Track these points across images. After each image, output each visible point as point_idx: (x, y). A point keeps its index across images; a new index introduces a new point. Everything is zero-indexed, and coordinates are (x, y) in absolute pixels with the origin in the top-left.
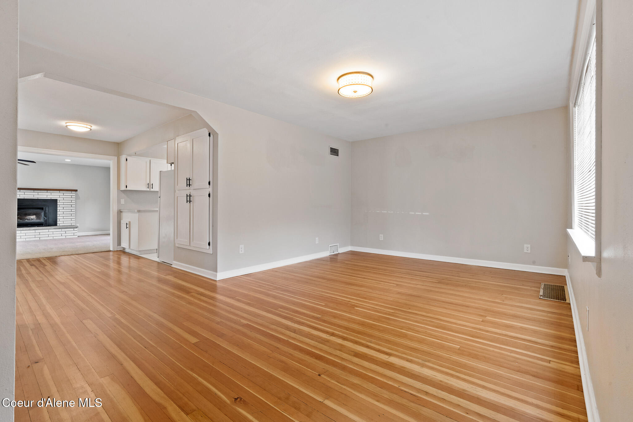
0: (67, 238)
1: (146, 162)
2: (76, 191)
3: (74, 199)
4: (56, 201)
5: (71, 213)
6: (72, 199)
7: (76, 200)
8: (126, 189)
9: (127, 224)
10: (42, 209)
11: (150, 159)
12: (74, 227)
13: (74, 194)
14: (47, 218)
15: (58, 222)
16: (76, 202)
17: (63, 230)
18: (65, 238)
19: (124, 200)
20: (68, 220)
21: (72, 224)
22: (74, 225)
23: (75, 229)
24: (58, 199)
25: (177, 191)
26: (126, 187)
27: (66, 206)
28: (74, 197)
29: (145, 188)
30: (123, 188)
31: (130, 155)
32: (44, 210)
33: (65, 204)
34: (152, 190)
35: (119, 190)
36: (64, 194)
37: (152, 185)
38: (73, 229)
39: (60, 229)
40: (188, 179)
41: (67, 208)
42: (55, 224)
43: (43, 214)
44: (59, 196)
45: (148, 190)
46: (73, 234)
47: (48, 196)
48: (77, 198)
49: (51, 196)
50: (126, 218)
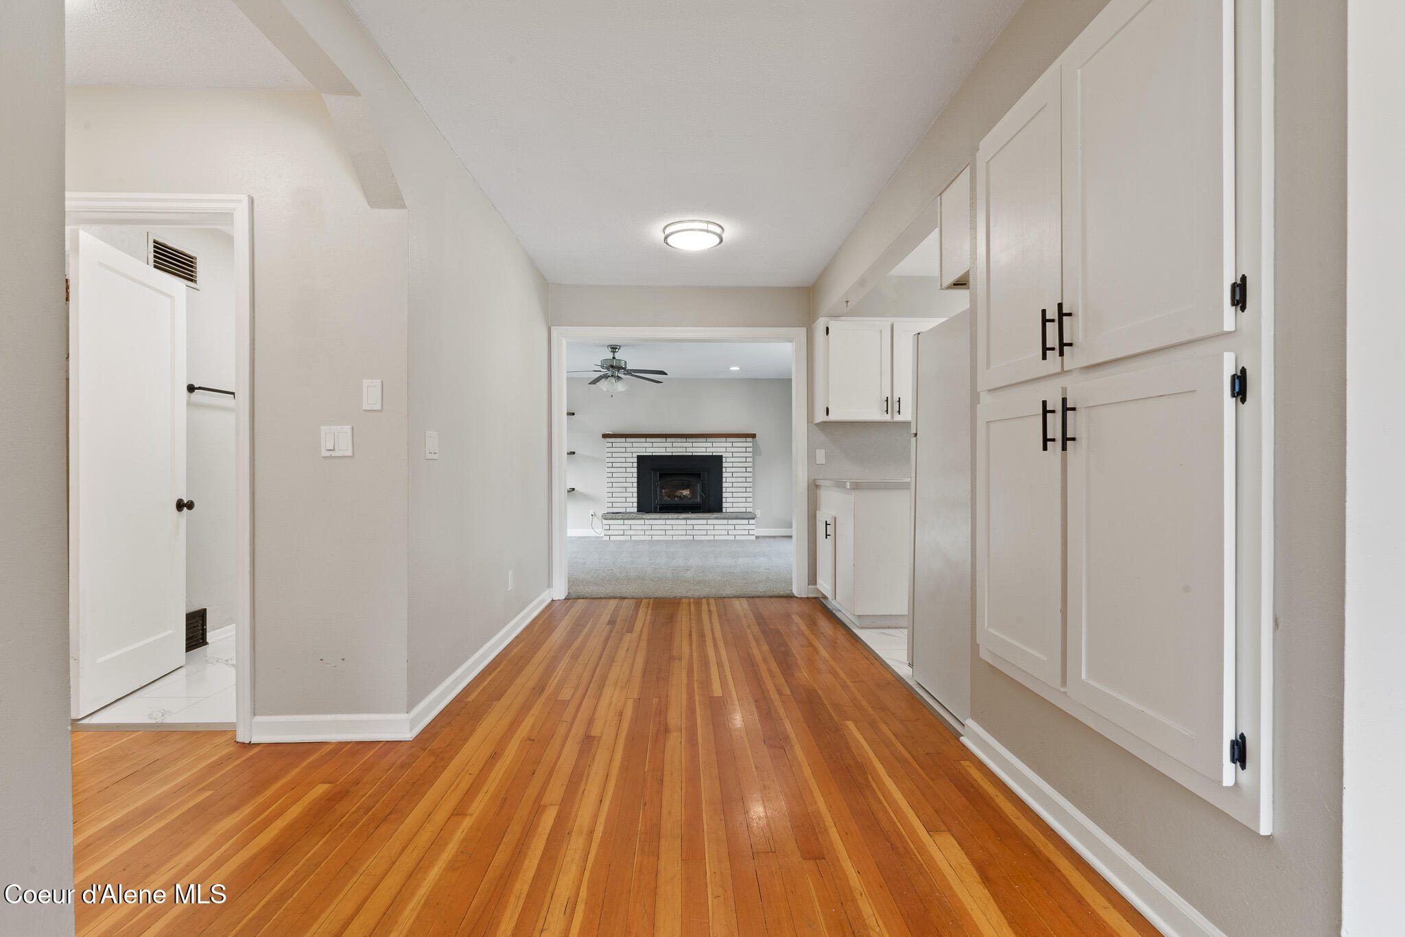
0: (739, 541)
1: (881, 331)
2: (753, 436)
3: (750, 455)
4: (719, 459)
5: (745, 485)
6: (746, 454)
7: (753, 457)
8: (825, 419)
9: (826, 524)
10: (698, 475)
11: (891, 320)
12: (750, 516)
13: (750, 445)
14: (705, 498)
15: (724, 504)
16: (753, 462)
17: (730, 522)
18: (733, 539)
19: (823, 451)
20: (740, 500)
21: (748, 510)
22: (751, 511)
23: (751, 521)
24: (724, 455)
25: (986, 399)
26: (828, 414)
27: (738, 470)
28: (750, 450)
29: (876, 415)
30: (820, 417)
31: (836, 316)
32: (702, 478)
33: (735, 465)
34: (898, 418)
35: (812, 422)
36: (735, 444)
37: (899, 401)
38: (746, 522)
39: (724, 519)
40: (1052, 313)
41: (739, 475)
42: (719, 508)
43: (699, 487)
44: (724, 450)
45: (887, 418)
46: (747, 532)
47: (708, 450)
48: (756, 452)
49: (712, 450)
50: (833, 504)
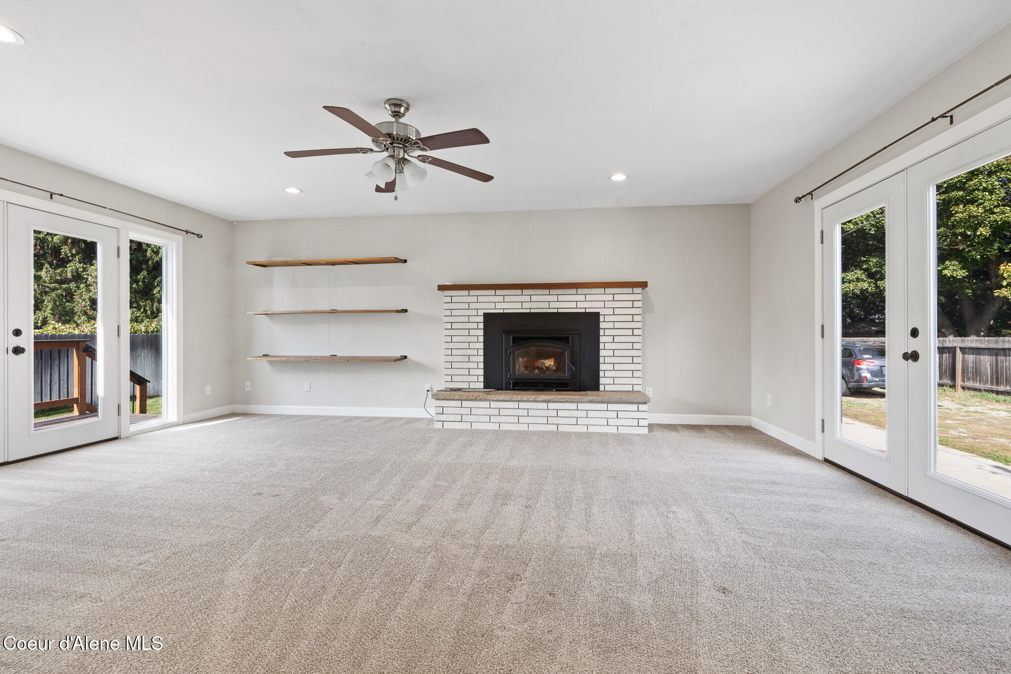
0: (623, 434)
2: (644, 285)
3: (640, 311)
4: (594, 318)
5: (632, 353)
6: (634, 311)
7: (643, 315)
10: (565, 340)
12: (640, 398)
13: (639, 297)
14: (576, 369)
15: (602, 381)
16: (643, 321)
17: (611, 406)
18: (616, 431)
20: (625, 374)
21: (636, 389)
22: (640, 390)
23: (642, 407)
24: (602, 312)
27: (621, 332)
28: (640, 304)
32: (570, 344)
33: (617, 325)
36: (617, 297)
38: (634, 407)
39: (602, 401)
41: (623, 339)
42: (594, 385)
43: (566, 355)
44: (601, 304)
46: (635, 423)
47: (580, 305)
48: (647, 307)
49: (586, 305)
